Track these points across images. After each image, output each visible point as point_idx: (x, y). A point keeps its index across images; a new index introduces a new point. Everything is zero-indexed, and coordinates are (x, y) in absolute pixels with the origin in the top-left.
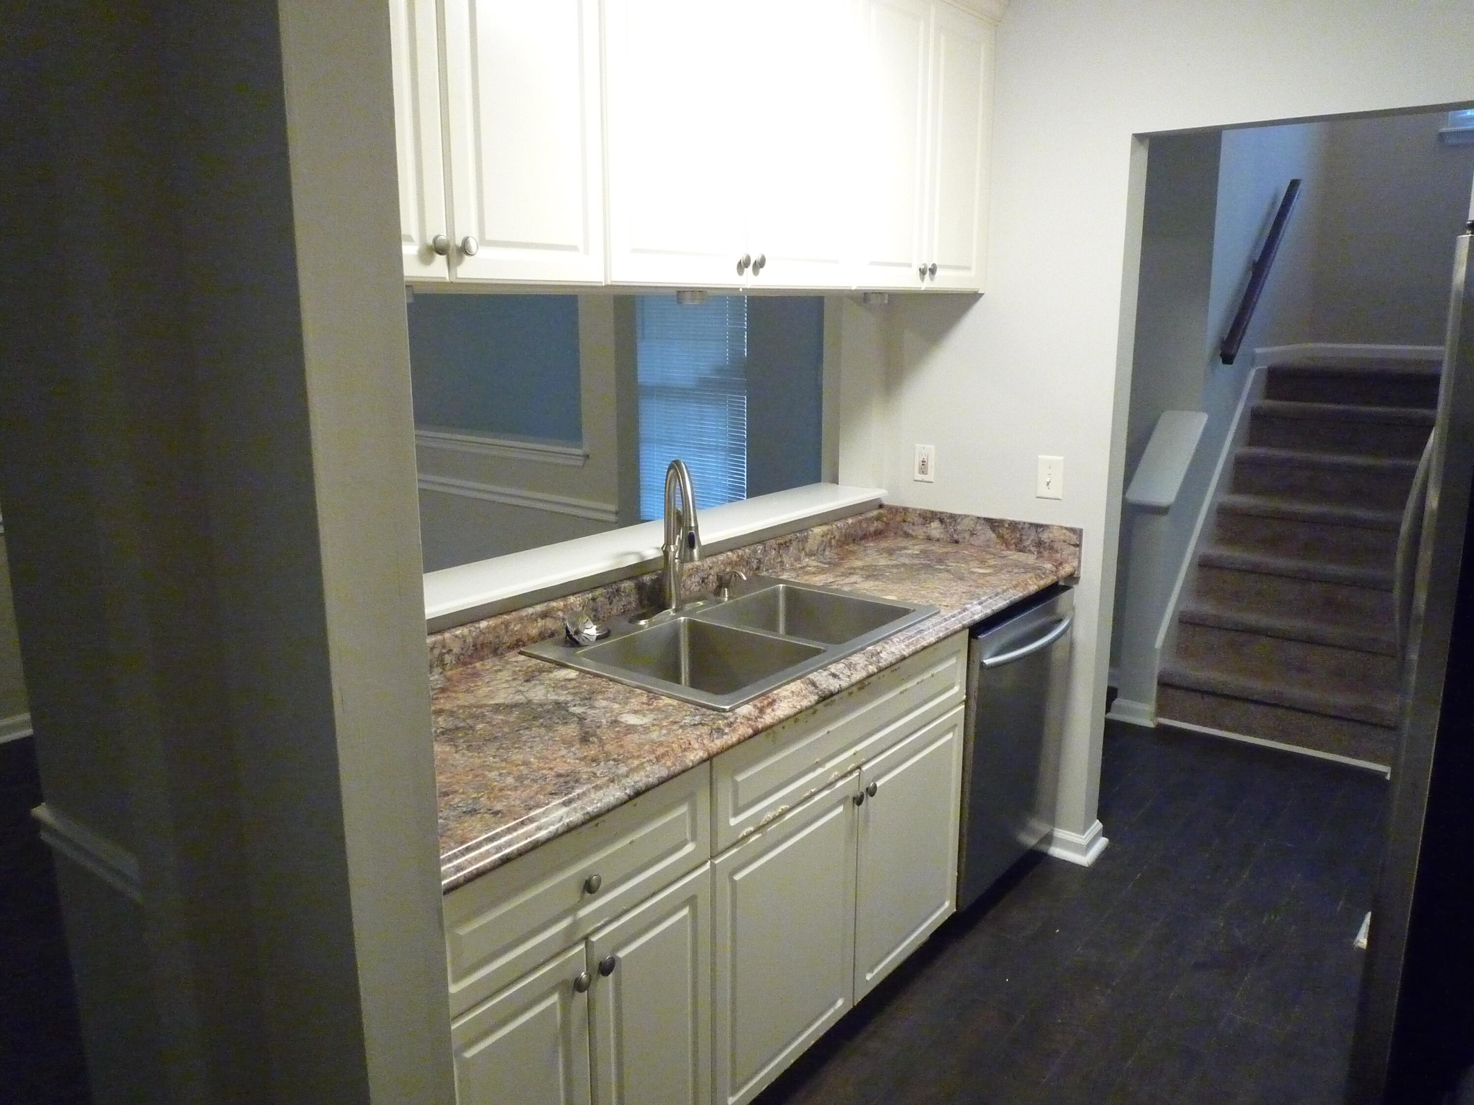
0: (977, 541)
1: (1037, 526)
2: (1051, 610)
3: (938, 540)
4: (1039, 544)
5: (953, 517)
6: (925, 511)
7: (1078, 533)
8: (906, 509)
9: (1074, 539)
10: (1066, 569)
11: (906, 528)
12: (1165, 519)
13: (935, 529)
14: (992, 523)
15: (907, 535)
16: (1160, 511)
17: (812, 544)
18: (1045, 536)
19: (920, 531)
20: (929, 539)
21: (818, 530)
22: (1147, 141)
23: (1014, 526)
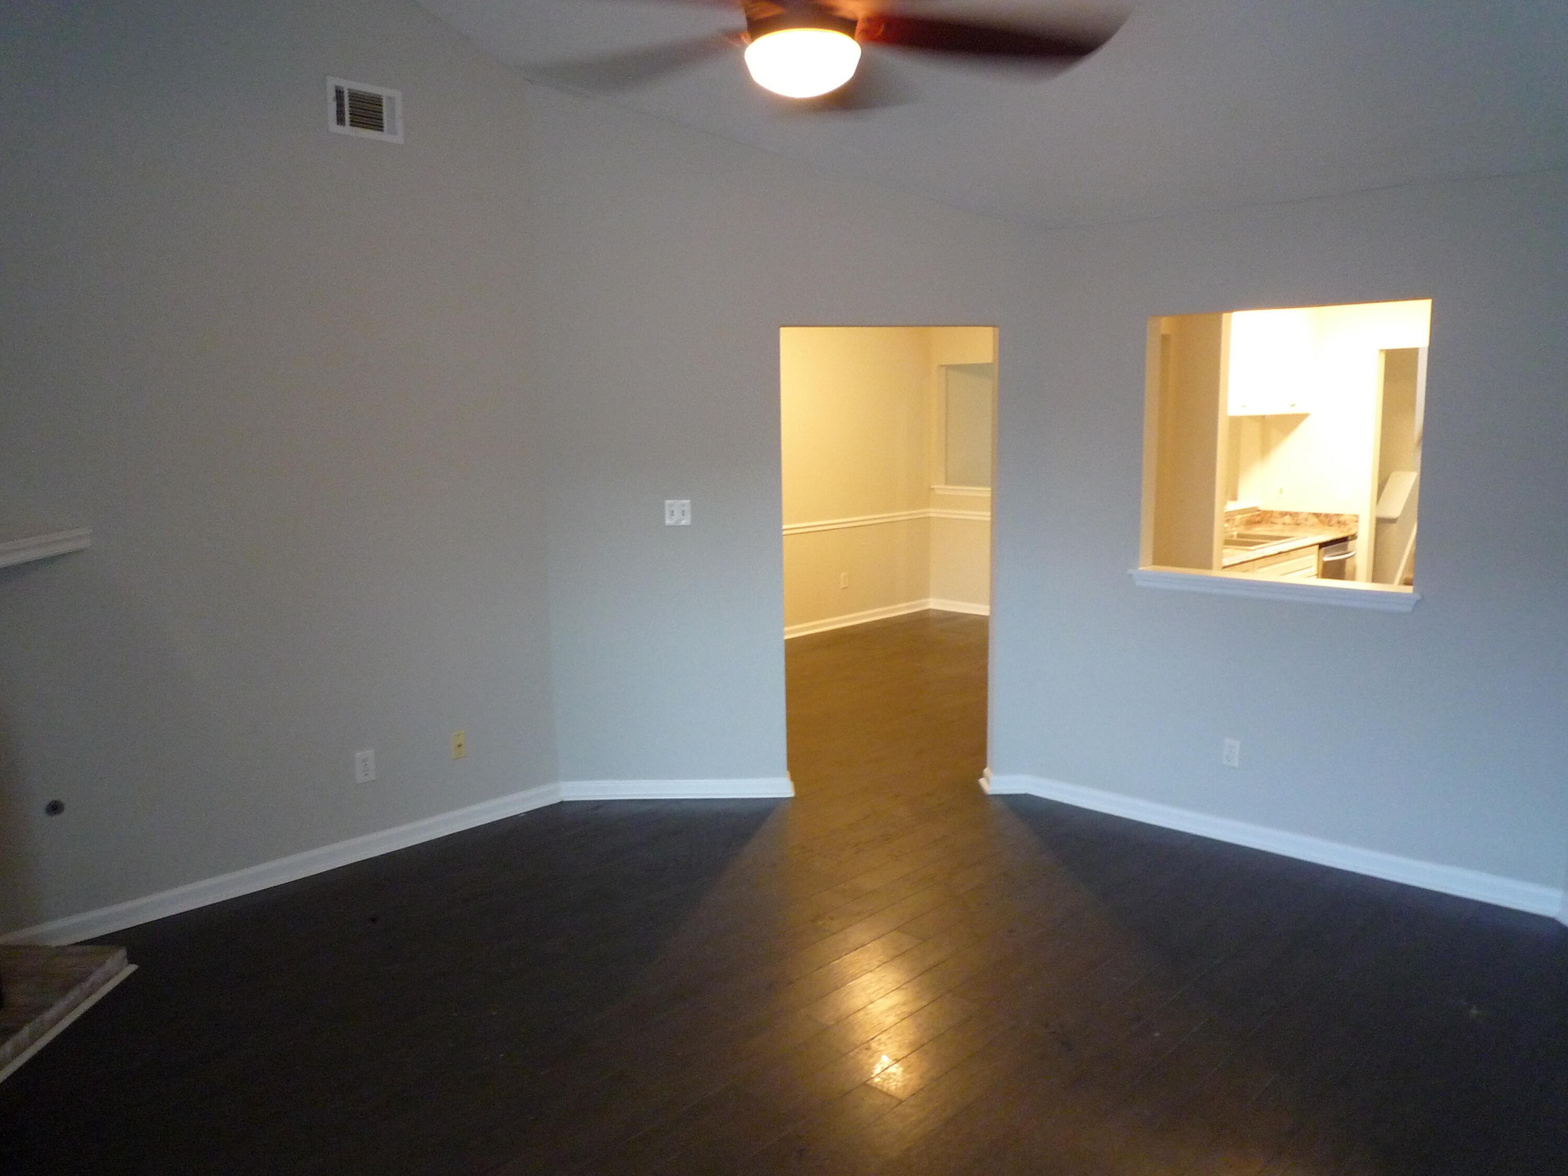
0: (1308, 523)
1: (1338, 515)
2: (1345, 548)
3: (1289, 524)
4: (1339, 522)
5: (1297, 514)
6: (1283, 512)
7: (1357, 516)
8: (1272, 511)
9: (1355, 519)
10: (1352, 532)
11: (1272, 519)
12: (1394, 526)
13: (1287, 519)
14: (1317, 515)
15: (1272, 523)
16: (1392, 521)
17: (1237, 522)
18: (1342, 519)
19: (1280, 521)
20: (1284, 524)
21: (1239, 517)
22: (1384, 352)
23: (1327, 515)
